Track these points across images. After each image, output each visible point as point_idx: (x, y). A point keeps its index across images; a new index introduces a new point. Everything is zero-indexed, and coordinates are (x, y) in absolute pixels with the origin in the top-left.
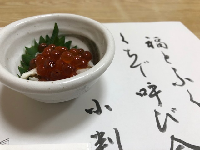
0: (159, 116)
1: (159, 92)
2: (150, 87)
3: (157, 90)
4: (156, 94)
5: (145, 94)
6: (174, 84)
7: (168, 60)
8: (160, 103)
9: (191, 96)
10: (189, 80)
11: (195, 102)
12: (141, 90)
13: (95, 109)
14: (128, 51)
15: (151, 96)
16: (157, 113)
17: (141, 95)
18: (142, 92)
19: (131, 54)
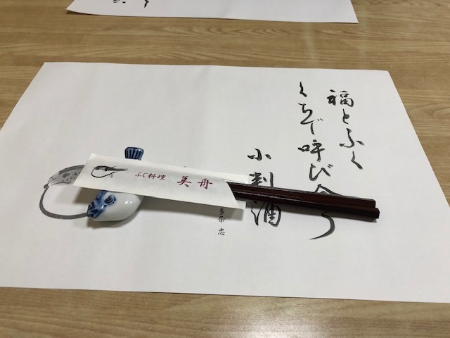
0: (313, 169)
1: (323, 149)
2: (314, 145)
3: (320, 148)
4: (319, 152)
5: (307, 150)
6: (341, 145)
7: (346, 120)
8: (319, 159)
9: (354, 157)
10: (360, 142)
11: (355, 163)
12: (304, 146)
13: (257, 156)
14: (304, 105)
15: (313, 152)
16: (312, 166)
17: (303, 151)
18: (305, 148)
19: (305, 109)
